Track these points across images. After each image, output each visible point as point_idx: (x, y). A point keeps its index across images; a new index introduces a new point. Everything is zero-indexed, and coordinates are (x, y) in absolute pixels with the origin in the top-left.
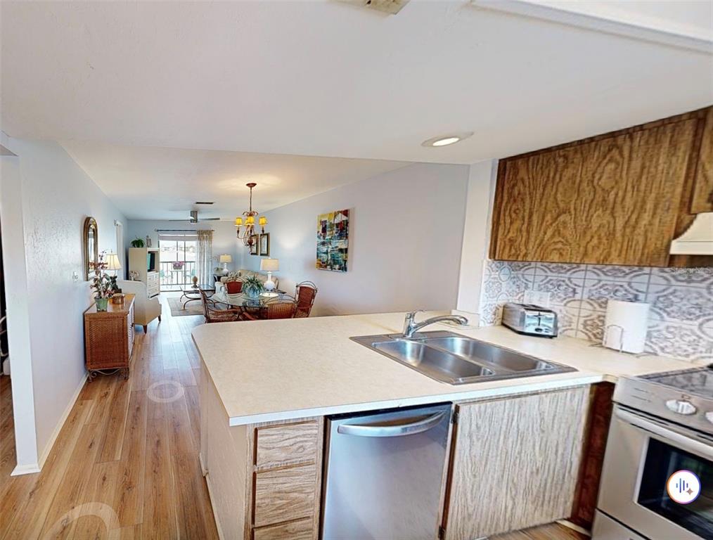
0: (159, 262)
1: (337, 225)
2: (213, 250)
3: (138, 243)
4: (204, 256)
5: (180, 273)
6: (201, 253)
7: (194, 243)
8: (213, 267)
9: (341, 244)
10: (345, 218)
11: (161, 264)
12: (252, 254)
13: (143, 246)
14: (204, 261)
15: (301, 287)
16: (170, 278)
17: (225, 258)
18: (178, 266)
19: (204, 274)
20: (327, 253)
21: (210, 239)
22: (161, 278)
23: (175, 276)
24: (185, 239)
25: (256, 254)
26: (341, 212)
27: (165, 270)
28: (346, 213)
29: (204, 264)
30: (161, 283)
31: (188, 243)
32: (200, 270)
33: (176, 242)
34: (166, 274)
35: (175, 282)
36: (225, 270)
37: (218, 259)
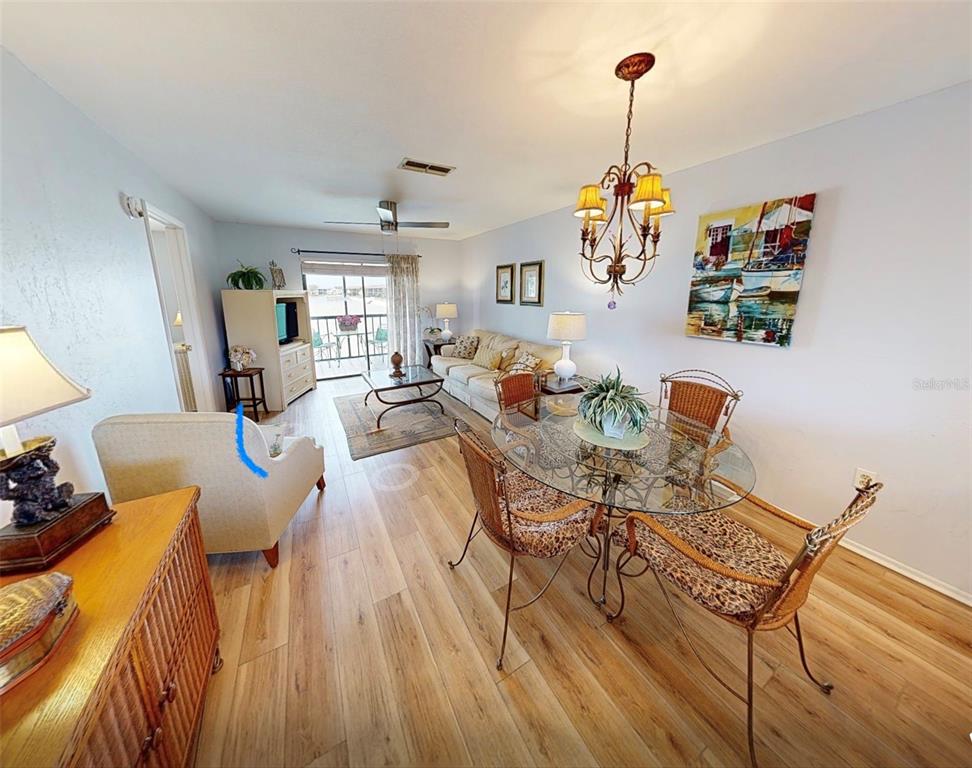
0: (307, 319)
1: (771, 236)
2: (420, 291)
3: (247, 279)
4: (405, 307)
5: (353, 339)
6: (399, 301)
7: (381, 282)
8: (423, 326)
9: (781, 281)
10: (802, 216)
11: (313, 323)
12: (499, 301)
13: (261, 287)
14: (405, 316)
15: (675, 384)
16: (335, 347)
17: (446, 310)
18: (348, 323)
19: (405, 341)
20: (725, 302)
21: (414, 272)
22: (316, 350)
23: (345, 345)
24: (362, 272)
25: (511, 301)
26: (789, 202)
27: (323, 331)
28: (808, 202)
29: (405, 322)
30: (316, 358)
31: (371, 282)
32: (398, 334)
33: (340, 278)
34: (325, 341)
35: (344, 353)
36: (447, 333)
37: (431, 311)
